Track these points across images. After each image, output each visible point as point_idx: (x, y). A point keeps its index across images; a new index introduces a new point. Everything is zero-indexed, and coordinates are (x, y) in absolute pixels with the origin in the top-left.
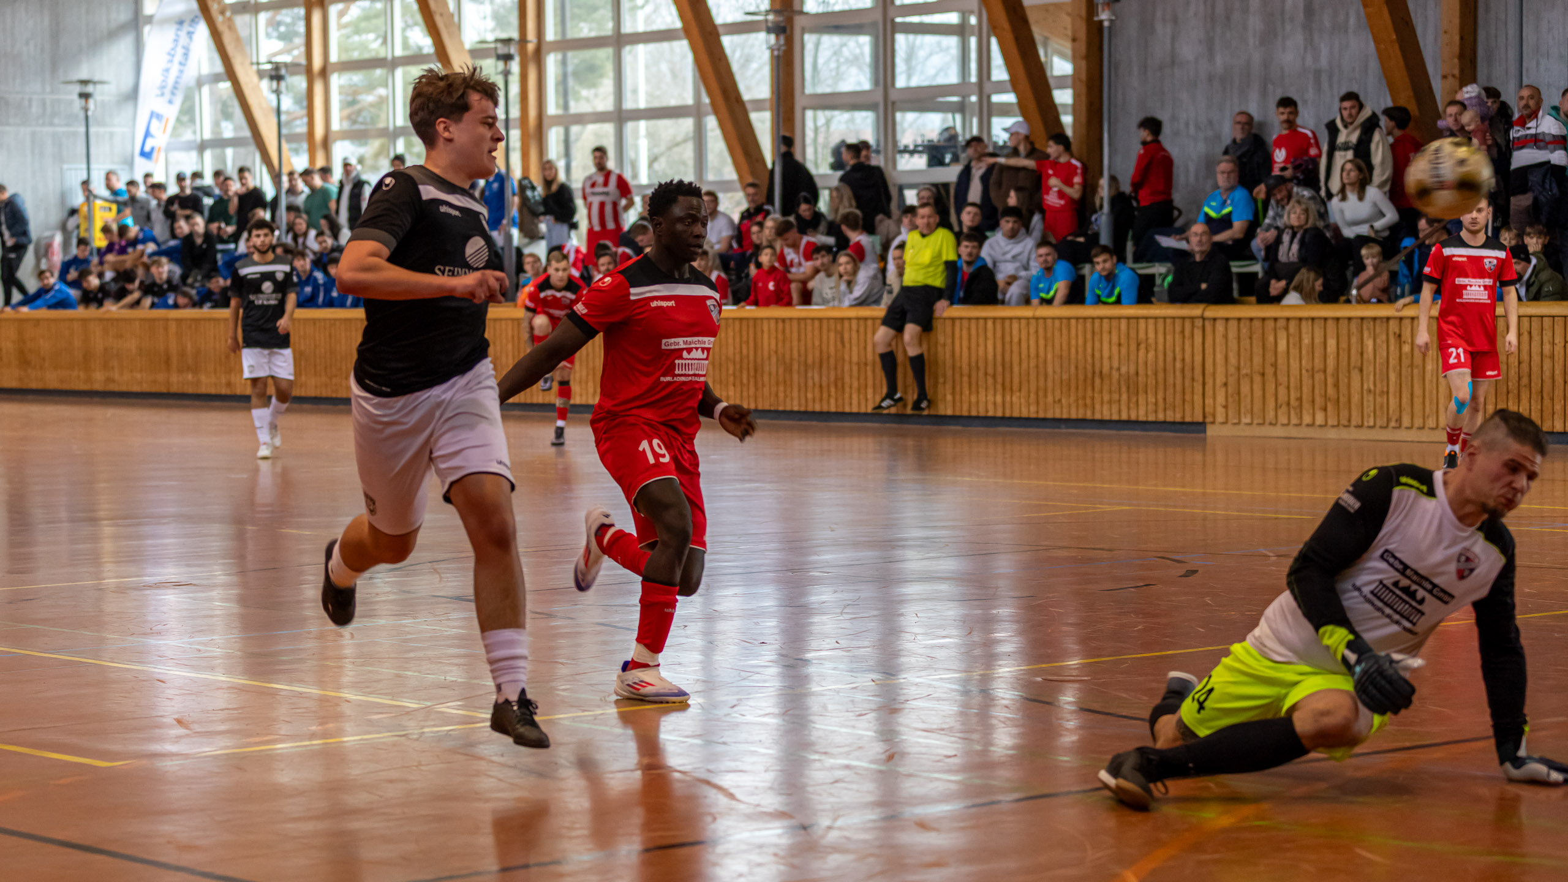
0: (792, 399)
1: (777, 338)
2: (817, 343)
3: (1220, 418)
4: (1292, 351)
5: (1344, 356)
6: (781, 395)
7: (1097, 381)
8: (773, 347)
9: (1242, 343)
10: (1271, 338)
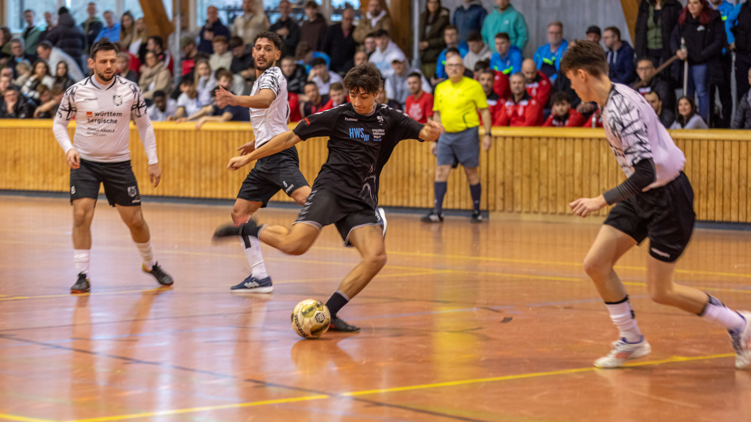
0: (190, 189)
1: (179, 144)
2: (209, 148)
3: (499, 207)
4: (550, 160)
5: (586, 165)
6: (182, 186)
7: (412, 179)
8: (176, 150)
9: (515, 154)
10: (536, 151)
